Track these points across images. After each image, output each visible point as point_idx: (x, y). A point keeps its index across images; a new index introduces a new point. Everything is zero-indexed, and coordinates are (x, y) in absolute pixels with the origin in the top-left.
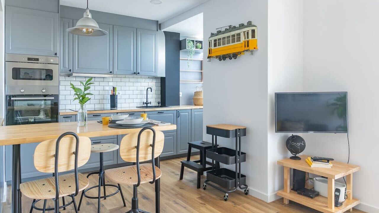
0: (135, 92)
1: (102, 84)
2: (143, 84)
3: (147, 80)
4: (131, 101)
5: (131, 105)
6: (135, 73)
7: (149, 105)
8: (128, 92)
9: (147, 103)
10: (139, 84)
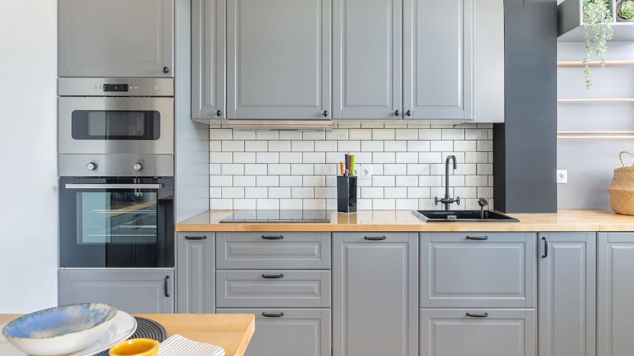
0: (414, 169)
1: (321, 146)
2: (437, 146)
3: (450, 135)
4: (402, 193)
5: (402, 205)
6: (396, 114)
7: (453, 207)
8: (390, 169)
9: (446, 201)
10: (425, 146)
